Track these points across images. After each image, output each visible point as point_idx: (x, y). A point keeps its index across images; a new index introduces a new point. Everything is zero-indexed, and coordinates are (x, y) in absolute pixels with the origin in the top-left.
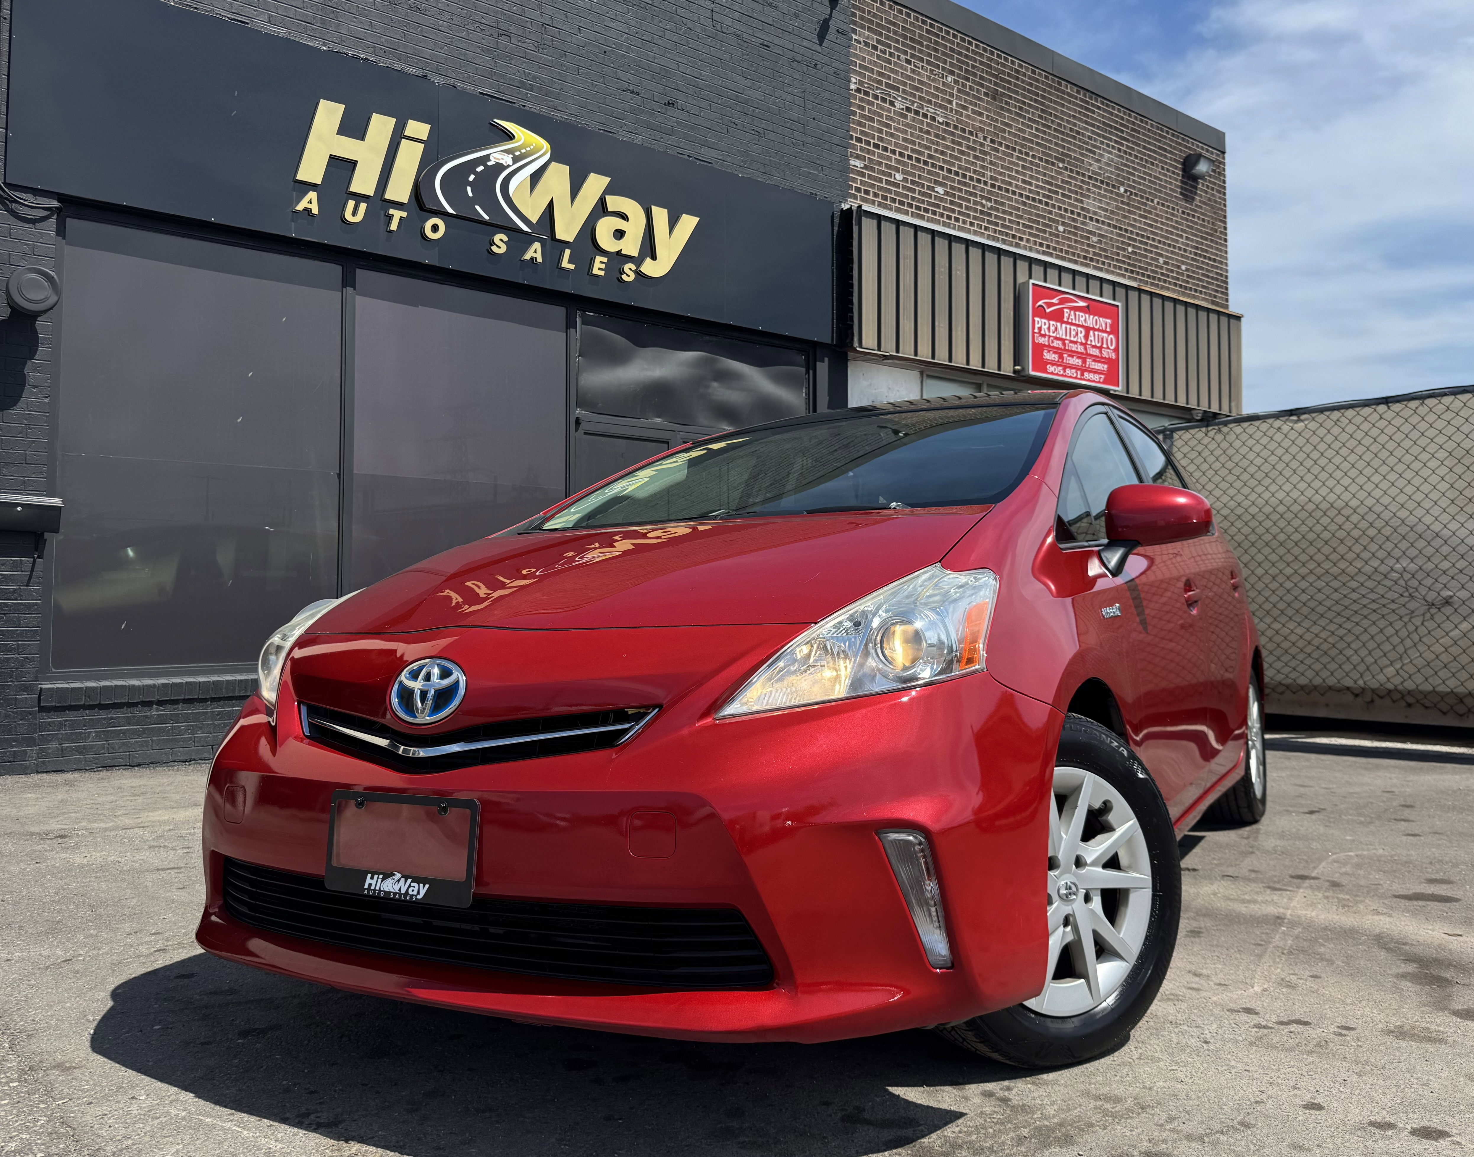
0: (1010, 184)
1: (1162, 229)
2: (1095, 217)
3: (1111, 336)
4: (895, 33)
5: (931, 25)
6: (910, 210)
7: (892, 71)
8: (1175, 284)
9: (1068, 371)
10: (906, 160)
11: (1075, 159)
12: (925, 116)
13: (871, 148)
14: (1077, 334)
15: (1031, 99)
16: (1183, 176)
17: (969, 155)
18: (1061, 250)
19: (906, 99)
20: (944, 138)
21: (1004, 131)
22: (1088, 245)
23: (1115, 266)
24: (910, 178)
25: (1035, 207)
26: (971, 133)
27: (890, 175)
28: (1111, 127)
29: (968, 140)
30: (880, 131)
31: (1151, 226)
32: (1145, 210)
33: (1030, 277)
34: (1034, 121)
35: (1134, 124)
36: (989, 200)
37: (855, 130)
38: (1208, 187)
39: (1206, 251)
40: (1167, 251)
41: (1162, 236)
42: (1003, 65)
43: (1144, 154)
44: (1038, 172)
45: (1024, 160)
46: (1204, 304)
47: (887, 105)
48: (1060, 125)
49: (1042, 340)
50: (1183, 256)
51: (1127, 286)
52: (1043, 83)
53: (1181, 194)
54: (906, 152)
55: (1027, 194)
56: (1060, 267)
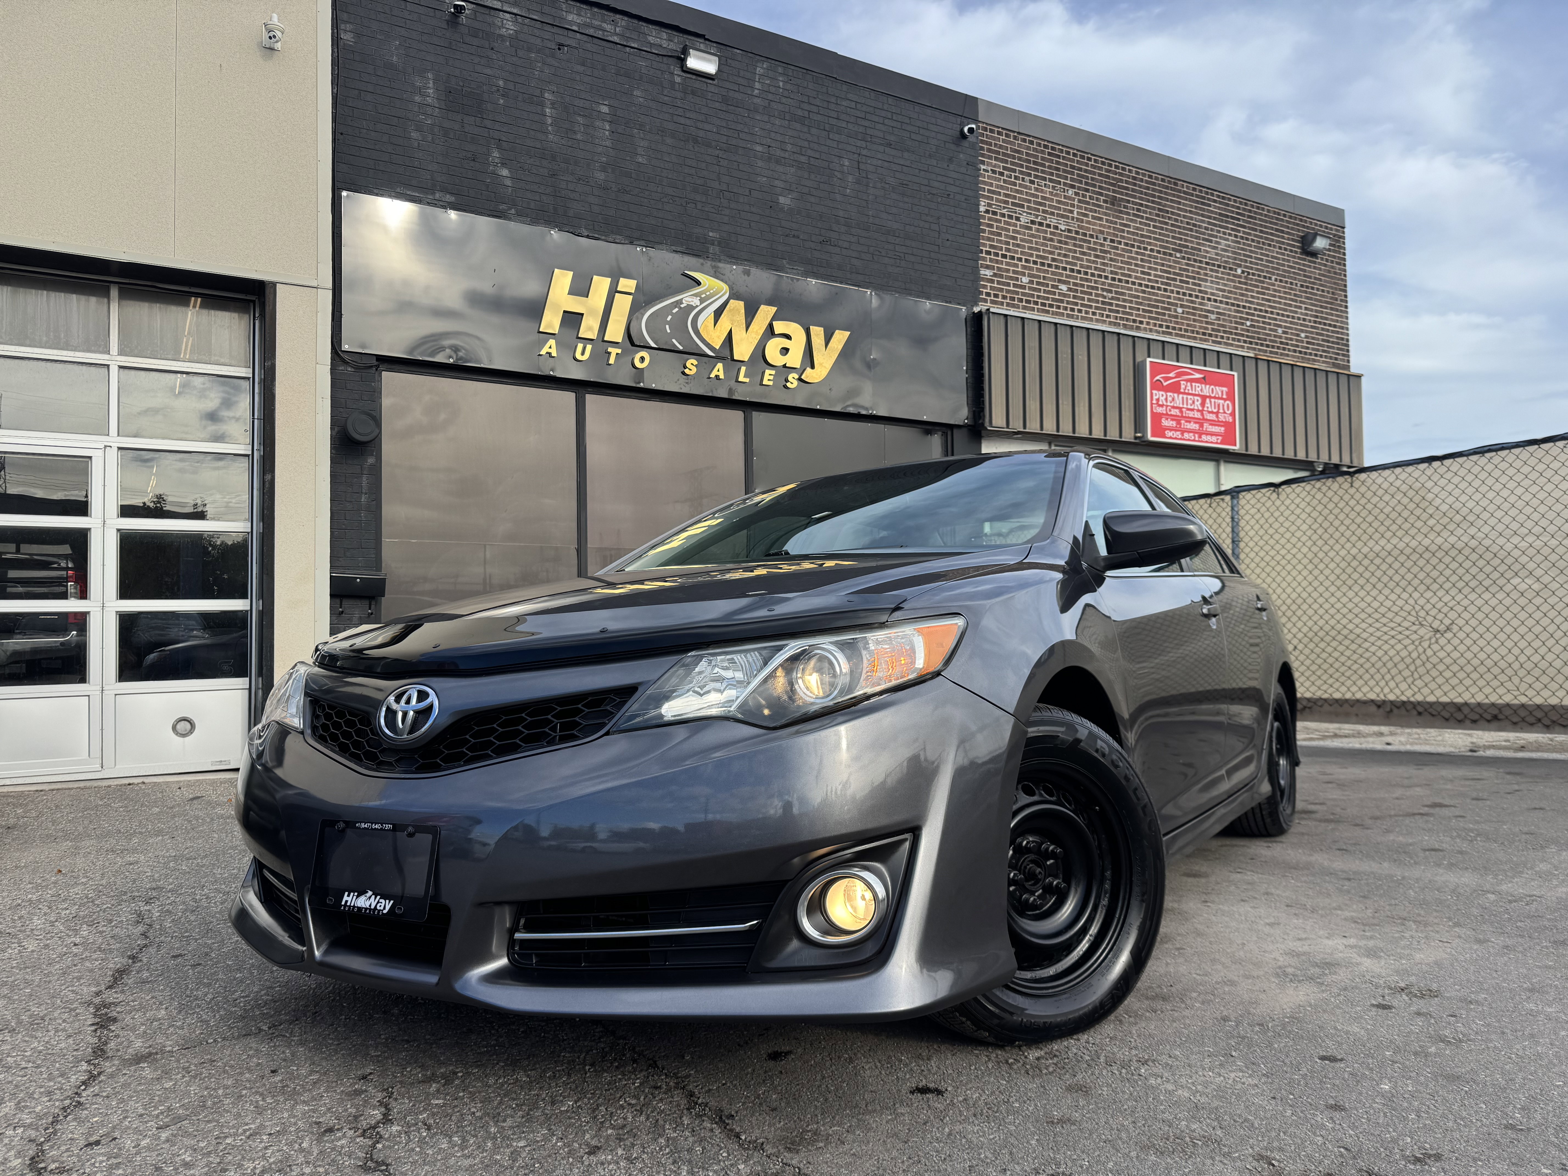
0: (1130, 276)
1: (1280, 303)
2: (1212, 297)
3: (1228, 402)
5: (1053, 149)
6: (1036, 307)
7: (1017, 191)
8: (1295, 351)
9: (1186, 435)
10: (1031, 265)
11: (1192, 248)
12: (1049, 226)
13: (1000, 258)
14: (1194, 402)
15: (1148, 201)
16: (1301, 253)
17: (1090, 255)
18: (1180, 329)
19: (1031, 214)
20: (1066, 243)
21: (1123, 231)
22: (1207, 323)
23: (1234, 339)
24: (1035, 280)
25: (1154, 294)
26: (1091, 236)
27: (1017, 279)
29: (1089, 242)
30: (1008, 243)
31: (1269, 301)
32: (1263, 288)
33: (1149, 357)
34: (1152, 220)
35: (1250, 211)
36: (1110, 291)
37: (985, 245)
38: (1327, 260)
39: (1326, 319)
40: (1286, 322)
41: (1280, 309)
42: (1121, 174)
43: (1261, 237)
44: (1156, 263)
45: (1143, 254)
46: (1323, 367)
47: (1014, 221)
48: (1176, 220)
49: (1160, 410)
50: (1301, 325)
51: (1243, 357)
52: (1159, 185)
53: (1299, 269)
54: (1032, 259)
55: (1146, 283)
56: (1177, 345)
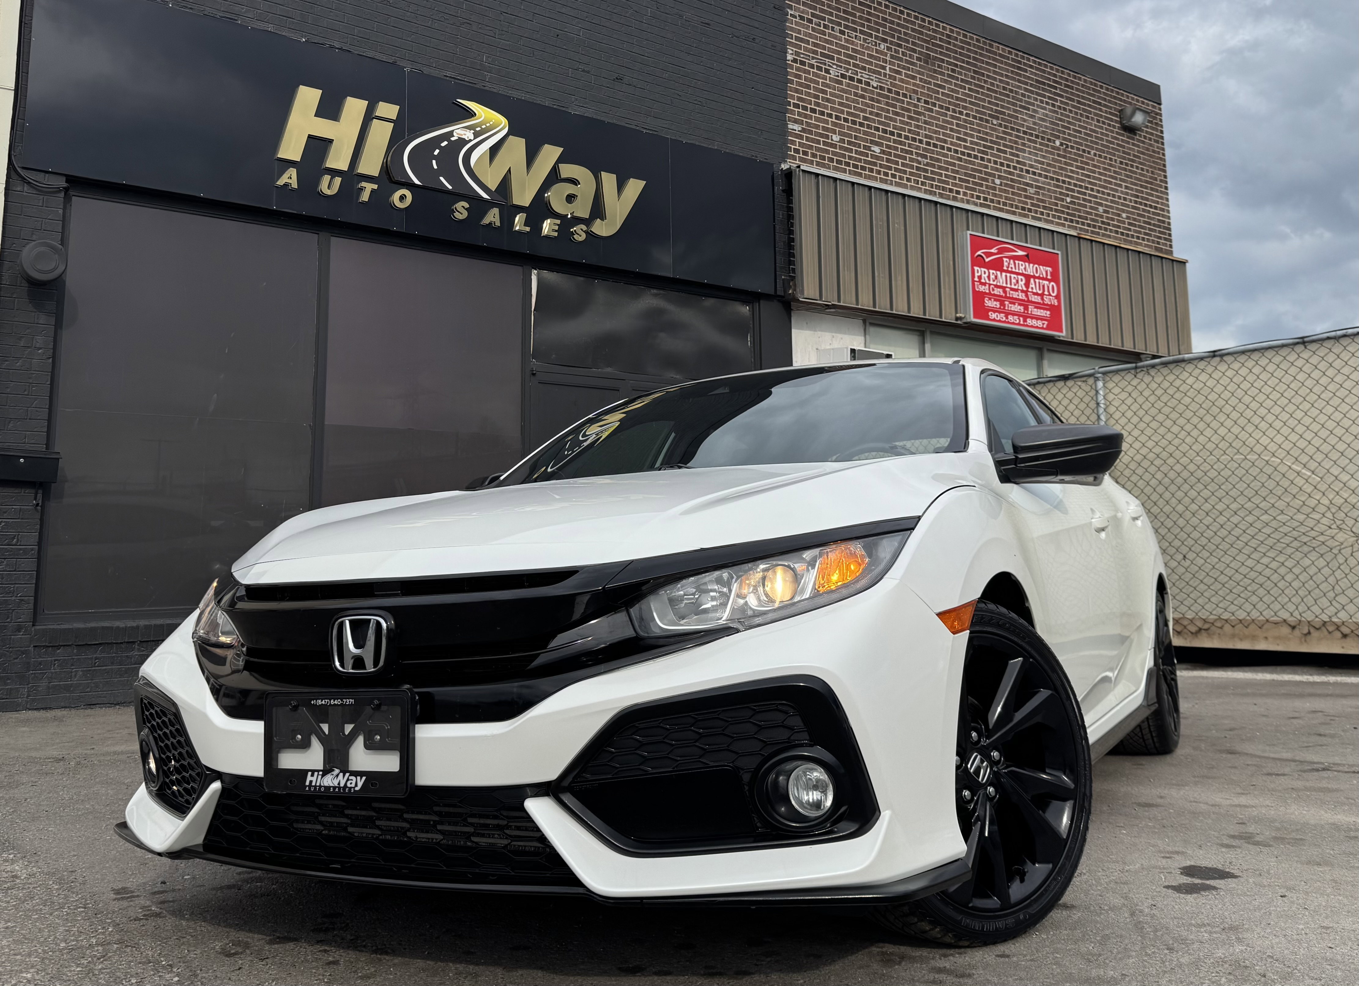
0: (945, 141)
1: (1100, 180)
2: (1031, 169)
3: (1052, 283)
4: (829, 6)
6: (848, 168)
7: (826, 41)
8: (1117, 232)
9: (1010, 318)
10: (842, 122)
11: (1009, 115)
12: (860, 81)
13: (809, 113)
14: (1017, 282)
15: (963, 62)
16: (1119, 128)
17: (903, 116)
18: (999, 202)
19: (841, 67)
20: (878, 101)
21: (938, 92)
22: (1026, 197)
23: (1054, 216)
24: (846, 139)
25: (970, 162)
26: (905, 95)
27: (827, 137)
28: (1044, 84)
29: (903, 102)
30: (817, 97)
31: (1089, 176)
32: (1082, 162)
33: (968, 229)
34: (967, 82)
35: (1067, 80)
36: (925, 157)
37: (792, 97)
38: (1145, 137)
39: (1147, 199)
40: (1106, 200)
41: (1100, 186)
42: (934, 31)
43: (1079, 108)
44: (972, 129)
45: (959, 119)
46: (1147, 250)
47: (823, 73)
48: (992, 84)
49: (982, 288)
50: (1123, 204)
51: (1066, 235)
52: (974, 46)
53: (1118, 145)
54: (842, 116)
55: (962, 150)
56: (997, 218)
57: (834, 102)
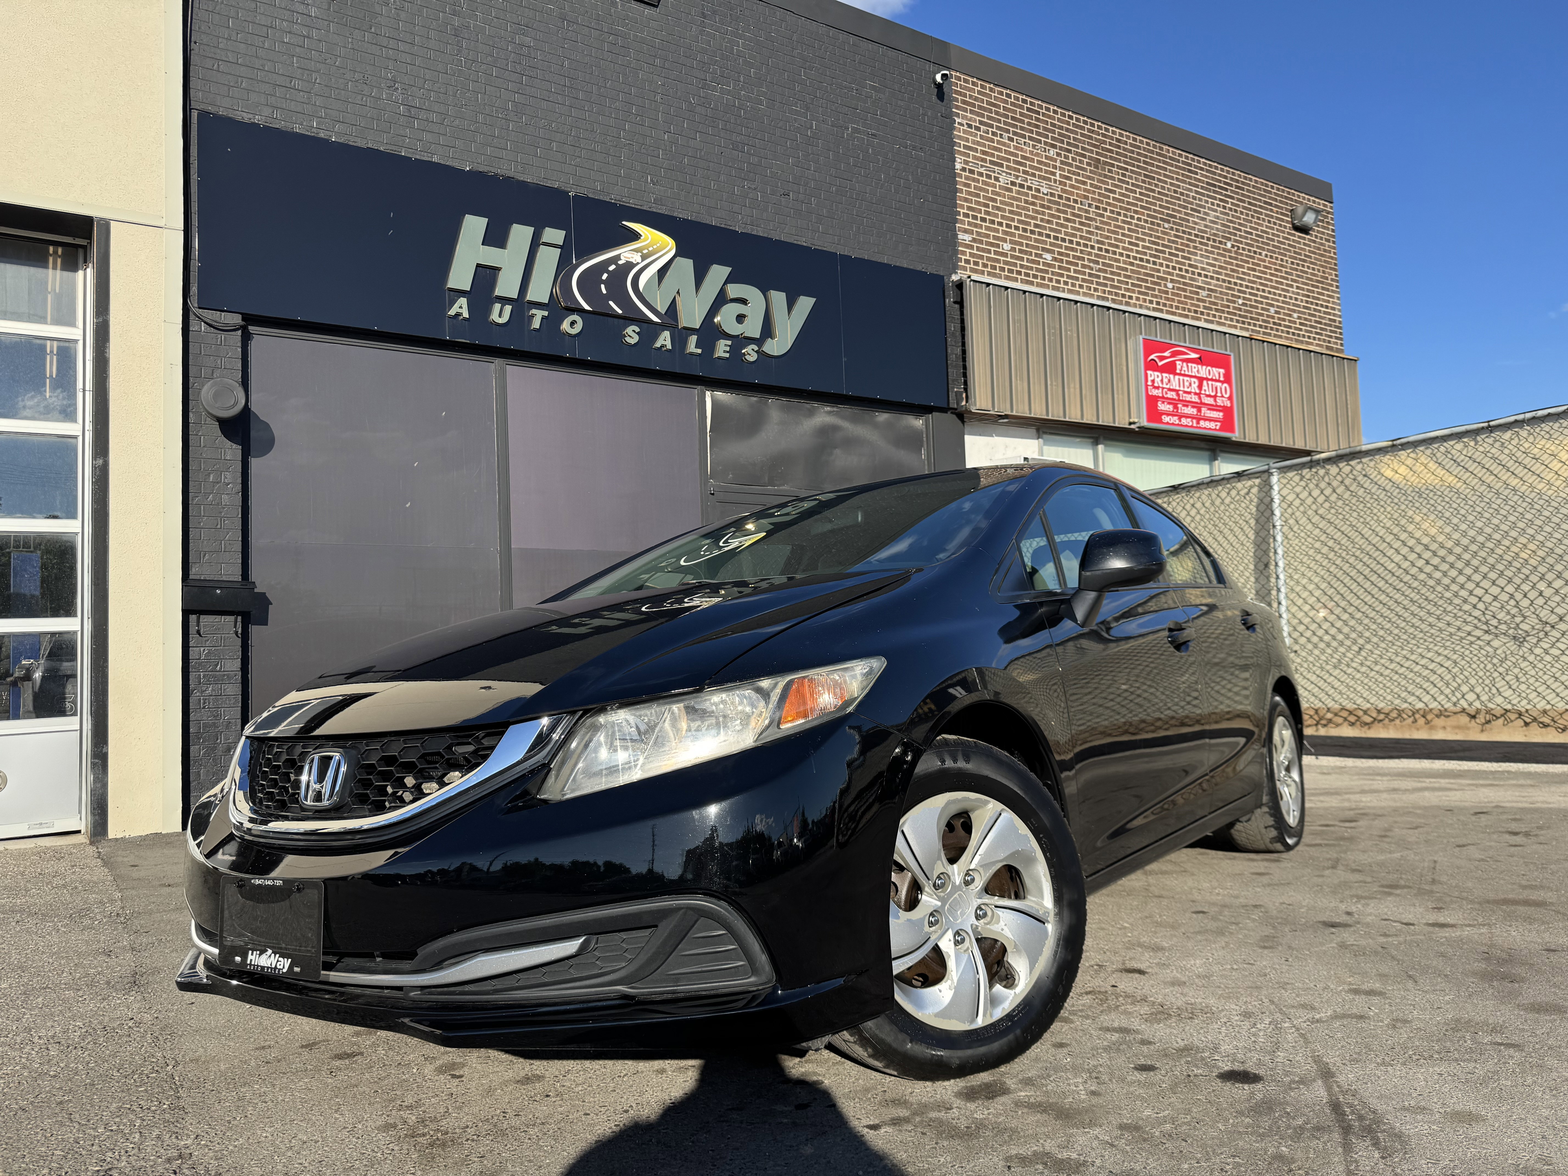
0: (1117, 247)
1: (1271, 281)
2: (1203, 272)
3: (1225, 385)
4: (997, 113)
5: (1032, 104)
6: (1019, 277)
7: (996, 149)
8: (1288, 333)
9: (1184, 421)
10: (1013, 230)
11: (1180, 218)
12: (1030, 188)
13: (979, 222)
14: (1190, 384)
15: (1134, 166)
16: (1290, 228)
17: (1074, 222)
18: (1171, 306)
19: (1010, 174)
20: (1049, 208)
21: (1109, 197)
22: (1198, 300)
23: (1226, 318)
24: (1017, 247)
25: (1142, 267)
26: (1076, 201)
27: (998, 246)
28: (1215, 186)
29: (1074, 208)
30: (987, 206)
31: (1260, 278)
32: (1253, 264)
33: (1141, 334)
34: (1138, 186)
35: (1237, 181)
36: (1097, 263)
37: (962, 207)
38: (1316, 237)
39: (1318, 299)
40: (1278, 301)
41: (1272, 287)
42: (1104, 135)
43: (1250, 210)
44: (1144, 234)
45: (1130, 223)
46: (1318, 349)
47: (993, 181)
48: (1163, 188)
49: (1155, 392)
50: (1294, 305)
51: (1238, 336)
52: (1144, 149)
53: (1289, 245)
54: (1013, 224)
55: (1135, 254)
56: (1170, 321)
57: (1004, 210)
